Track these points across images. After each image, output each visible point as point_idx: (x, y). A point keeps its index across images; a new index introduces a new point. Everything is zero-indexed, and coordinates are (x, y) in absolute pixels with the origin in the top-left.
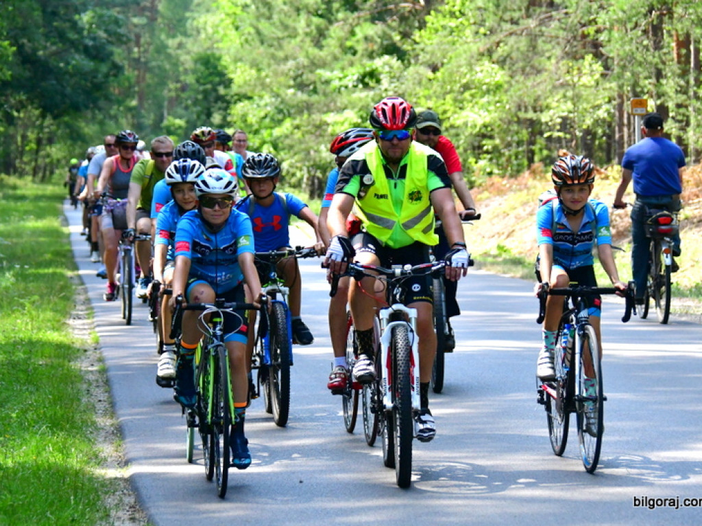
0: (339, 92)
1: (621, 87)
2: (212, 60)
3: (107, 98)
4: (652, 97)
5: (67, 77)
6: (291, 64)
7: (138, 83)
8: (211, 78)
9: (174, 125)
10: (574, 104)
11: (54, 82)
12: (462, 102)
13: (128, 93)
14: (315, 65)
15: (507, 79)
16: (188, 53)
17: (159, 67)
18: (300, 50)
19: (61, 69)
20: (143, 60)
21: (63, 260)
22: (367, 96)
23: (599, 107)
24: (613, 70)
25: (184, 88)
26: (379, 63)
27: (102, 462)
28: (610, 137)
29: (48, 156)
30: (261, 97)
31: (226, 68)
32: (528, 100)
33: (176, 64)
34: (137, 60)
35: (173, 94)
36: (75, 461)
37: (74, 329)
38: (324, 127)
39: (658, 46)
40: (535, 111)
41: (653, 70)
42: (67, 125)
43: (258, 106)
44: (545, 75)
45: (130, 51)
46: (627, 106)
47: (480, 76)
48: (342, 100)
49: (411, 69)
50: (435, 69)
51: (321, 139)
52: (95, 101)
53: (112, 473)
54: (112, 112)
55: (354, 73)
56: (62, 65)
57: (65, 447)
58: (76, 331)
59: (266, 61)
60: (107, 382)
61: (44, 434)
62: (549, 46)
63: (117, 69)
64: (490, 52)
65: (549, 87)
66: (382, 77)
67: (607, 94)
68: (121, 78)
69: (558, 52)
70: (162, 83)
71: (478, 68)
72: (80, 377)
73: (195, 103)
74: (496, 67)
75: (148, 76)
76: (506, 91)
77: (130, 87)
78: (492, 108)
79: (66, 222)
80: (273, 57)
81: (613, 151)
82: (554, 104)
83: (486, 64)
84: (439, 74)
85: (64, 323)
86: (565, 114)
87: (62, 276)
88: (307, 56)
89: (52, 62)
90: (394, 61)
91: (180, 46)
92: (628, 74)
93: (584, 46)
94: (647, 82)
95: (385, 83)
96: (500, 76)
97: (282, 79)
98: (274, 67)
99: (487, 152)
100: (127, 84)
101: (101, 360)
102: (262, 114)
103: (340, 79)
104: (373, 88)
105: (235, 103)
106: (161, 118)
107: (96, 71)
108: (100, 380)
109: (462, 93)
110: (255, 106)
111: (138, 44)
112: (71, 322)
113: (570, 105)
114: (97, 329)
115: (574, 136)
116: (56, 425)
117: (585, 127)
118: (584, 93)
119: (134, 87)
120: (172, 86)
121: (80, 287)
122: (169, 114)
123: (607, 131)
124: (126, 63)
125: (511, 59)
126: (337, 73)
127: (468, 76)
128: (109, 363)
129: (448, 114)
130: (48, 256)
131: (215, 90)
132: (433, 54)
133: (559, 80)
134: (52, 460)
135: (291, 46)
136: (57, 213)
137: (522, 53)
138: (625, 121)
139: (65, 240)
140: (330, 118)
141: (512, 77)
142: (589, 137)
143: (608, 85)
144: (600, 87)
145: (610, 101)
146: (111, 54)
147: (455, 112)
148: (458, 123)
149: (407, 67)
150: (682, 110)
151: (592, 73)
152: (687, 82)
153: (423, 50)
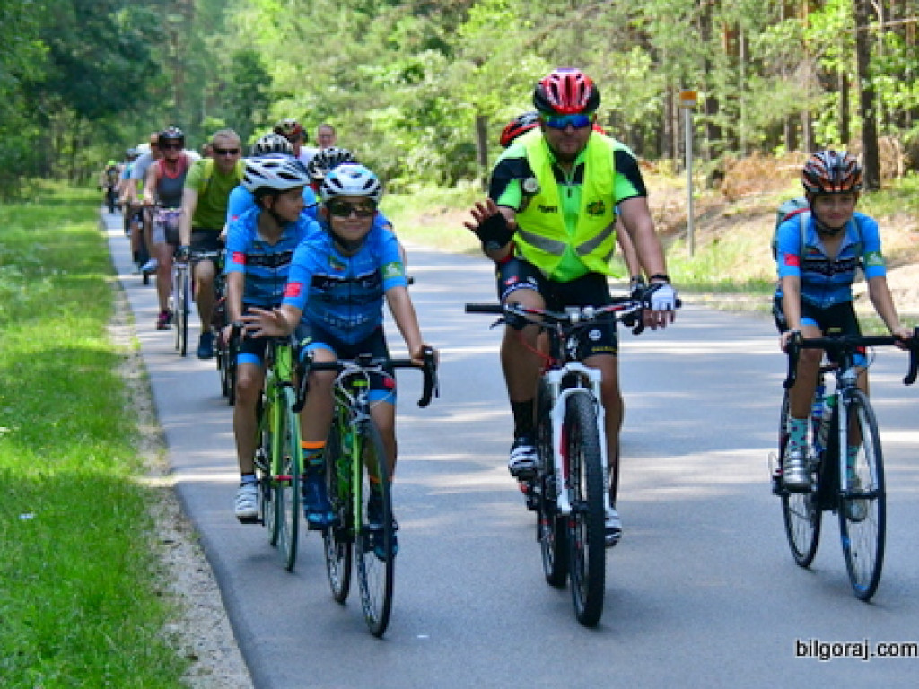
0: (382, 88)
1: (669, 79)
2: (251, 58)
3: (144, 98)
4: (701, 88)
5: (103, 77)
6: (332, 61)
7: (176, 81)
8: (249, 77)
9: (212, 125)
10: (623, 97)
11: (89, 83)
12: (507, 96)
13: (165, 93)
14: (356, 60)
16: (226, 51)
17: (197, 66)
18: (341, 46)
19: (95, 69)
20: (180, 58)
21: (102, 265)
22: (411, 92)
23: (647, 100)
24: (661, 62)
25: (222, 87)
26: (422, 58)
27: (146, 471)
28: (660, 130)
29: (85, 158)
30: (302, 95)
31: (265, 65)
33: (214, 61)
34: (174, 60)
35: (212, 93)
36: (118, 470)
37: (114, 335)
38: (367, 125)
39: (707, 37)
41: (702, 61)
42: (104, 127)
43: (300, 105)
45: (167, 50)
46: (677, 99)
47: (526, 69)
48: (386, 96)
49: (456, 64)
50: (479, 63)
51: (364, 137)
52: (132, 102)
53: (156, 482)
54: (150, 112)
55: (396, 69)
56: (97, 65)
57: (107, 456)
58: (117, 339)
59: (306, 58)
60: (150, 389)
61: (85, 443)
62: (596, 38)
63: (153, 68)
64: (536, 45)
66: (426, 72)
67: (655, 87)
68: (158, 77)
69: (605, 44)
70: (200, 83)
71: (524, 62)
72: (120, 384)
73: (235, 101)
74: (542, 60)
75: (186, 75)
77: (168, 86)
79: (104, 226)
80: (314, 54)
81: (662, 145)
83: (532, 58)
84: (484, 69)
85: (104, 331)
87: (101, 282)
88: (349, 52)
89: (87, 62)
90: (437, 56)
91: (218, 43)
92: (677, 66)
93: (632, 38)
94: (696, 73)
95: (429, 79)
97: (323, 76)
98: (314, 64)
100: (164, 84)
101: (143, 367)
102: (304, 111)
103: (383, 75)
104: (416, 84)
105: (276, 101)
106: (200, 119)
107: (132, 71)
108: (142, 387)
109: (508, 87)
110: (296, 104)
111: (175, 42)
112: (111, 328)
113: (618, 99)
114: (138, 335)
115: (623, 131)
116: (97, 433)
117: (634, 120)
118: (632, 86)
119: (170, 86)
120: (210, 84)
121: (120, 293)
122: (208, 114)
123: (657, 125)
124: (162, 63)
125: (558, 52)
126: (380, 69)
127: (514, 71)
128: (151, 370)
129: (495, 109)
130: (86, 262)
131: (254, 88)
132: (477, 48)
133: (606, 72)
134: (95, 469)
135: (331, 42)
136: (94, 217)
137: (569, 46)
138: (675, 113)
139: (103, 245)
140: (374, 115)
142: (638, 131)
143: (656, 77)
144: (649, 80)
145: (658, 94)
146: (148, 52)
147: (501, 108)
148: (504, 117)
149: (451, 61)
150: (732, 102)
151: (640, 65)
152: (737, 73)
153: (467, 44)
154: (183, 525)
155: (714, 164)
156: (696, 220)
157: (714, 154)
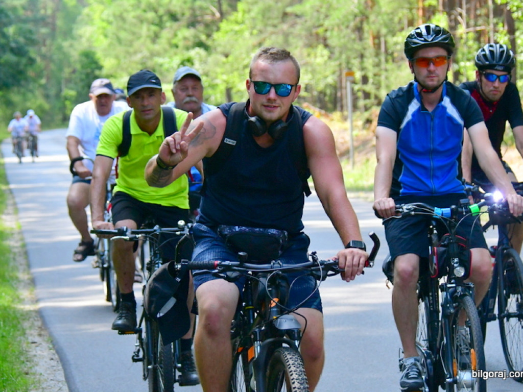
0: (169, 71)
1: (340, 64)
2: (90, 55)
3: (26, 79)
4: (358, 70)
6: (139, 56)
7: (46, 68)
8: (90, 65)
9: (69, 94)
10: (313, 75)
13: (39, 75)
14: (153, 54)
16: (75, 50)
17: (58, 59)
18: (143, 46)
20: (48, 55)
23: (326, 77)
24: (335, 54)
25: (74, 71)
26: (193, 53)
27: (21, 301)
31: (99, 59)
33: (66, 56)
34: (44, 55)
35: (67, 75)
36: (5, 301)
37: (6, 221)
39: (361, 39)
41: (358, 54)
45: (40, 50)
46: (344, 75)
49: (213, 56)
50: (227, 56)
52: (18, 81)
53: (28, 307)
54: (30, 87)
55: (177, 60)
58: (7, 223)
59: (123, 55)
60: (26, 253)
62: (295, 40)
63: (32, 61)
64: (260, 44)
66: (195, 61)
67: (332, 69)
68: (35, 66)
69: (301, 43)
70: (61, 69)
72: (9, 250)
73: (81, 80)
75: (52, 65)
77: (41, 71)
79: (2, 156)
80: (128, 53)
81: (337, 104)
84: (230, 58)
86: (307, 81)
88: (149, 50)
90: (201, 51)
91: (71, 46)
92: (344, 57)
93: (317, 40)
94: (355, 61)
95: (197, 65)
98: (128, 58)
100: (39, 70)
101: (22, 239)
103: (169, 63)
106: (60, 91)
107: (19, 62)
108: (21, 252)
111: (45, 45)
112: (4, 217)
113: (310, 76)
114: (20, 221)
117: (319, 89)
118: (318, 69)
120: (67, 70)
121: (10, 196)
122: (65, 88)
123: (333, 92)
124: (37, 58)
126: (167, 60)
128: (27, 241)
131: (93, 72)
132: (225, 47)
135: (137, 44)
138: (344, 84)
139: (1, 167)
142: (322, 95)
143: (332, 63)
144: (328, 65)
145: (334, 73)
146: (28, 52)
148: (242, 88)
149: (210, 55)
150: (377, 78)
151: (322, 56)
152: (380, 61)
153: (220, 45)
154: (43, 333)
155: (366, 115)
156: (356, 148)
157: (366, 109)
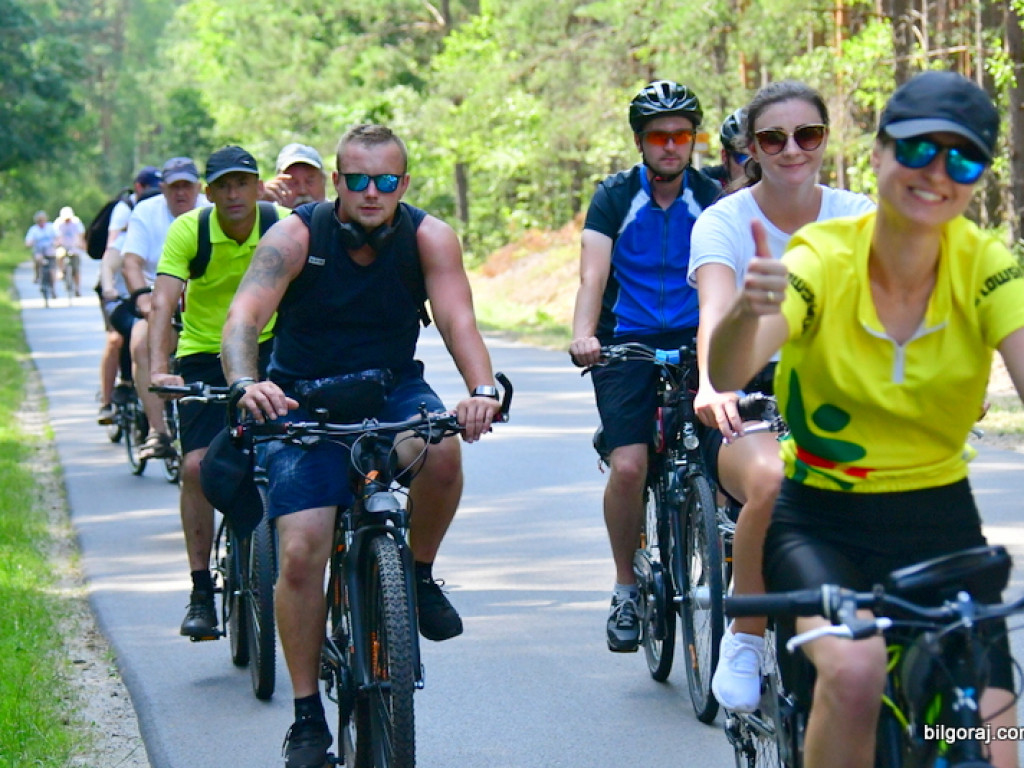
2: (191, 97)
3: (64, 144)
5: (15, 120)
6: (285, 100)
7: (102, 125)
8: (190, 119)
10: (626, 140)
12: (491, 139)
13: (90, 139)
15: (545, 111)
16: (161, 89)
17: (128, 106)
18: (294, 81)
19: (6, 111)
20: (107, 97)
21: (13, 341)
25: (158, 130)
26: (391, 95)
27: (55, 581)
31: (207, 105)
32: (571, 137)
33: (143, 100)
34: (100, 98)
35: (145, 138)
36: (22, 580)
37: (23, 423)
39: (722, 69)
40: (579, 149)
41: (717, 97)
42: (18, 179)
44: (589, 107)
45: (91, 88)
47: (512, 108)
49: (430, 101)
50: (458, 102)
52: (49, 149)
53: (68, 592)
54: (72, 161)
55: (361, 108)
56: (8, 105)
57: (9, 563)
58: (26, 427)
59: (255, 97)
60: (64, 486)
62: (592, 72)
63: (75, 110)
64: (523, 80)
65: (594, 120)
66: (395, 112)
68: (81, 120)
69: (603, 78)
70: (131, 126)
71: (509, 100)
72: (30, 480)
73: (171, 148)
74: (531, 97)
75: (114, 117)
76: (544, 126)
77: (93, 131)
78: (528, 147)
79: (17, 295)
80: (264, 93)
82: (602, 141)
83: (519, 95)
84: (465, 106)
85: (12, 418)
86: (614, 153)
87: (11, 360)
88: (304, 89)
90: (408, 92)
91: (153, 79)
93: (636, 71)
94: (712, 112)
95: (399, 120)
96: (536, 108)
97: (276, 118)
98: (264, 105)
99: (524, 200)
100: (89, 127)
101: (57, 459)
103: (345, 115)
107: (50, 112)
108: (54, 483)
109: (491, 129)
111: (100, 78)
112: (20, 415)
113: (619, 142)
114: (52, 423)
119: (96, 130)
120: (144, 128)
121: (33, 374)
124: (86, 102)
125: (550, 87)
126: (340, 108)
127: (498, 110)
128: (65, 462)
129: (477, 155)
131: (195, 132)
132: (454, 83)
133: (605, 111)
135: (283, 78)
137: (563, 80)
139: (15, 318)
141: (551, 109)
146: (68, 91)
147: (483, 153)
148: (487, 164)
149: (424, 99)
153: (443, 79)
154: (96, 642)
